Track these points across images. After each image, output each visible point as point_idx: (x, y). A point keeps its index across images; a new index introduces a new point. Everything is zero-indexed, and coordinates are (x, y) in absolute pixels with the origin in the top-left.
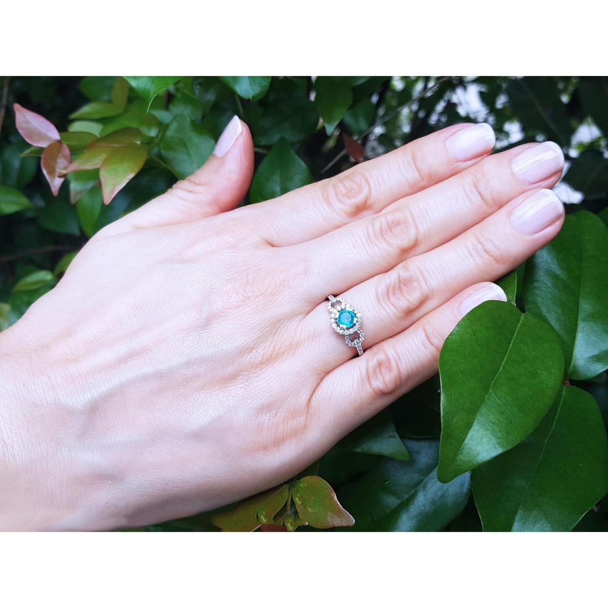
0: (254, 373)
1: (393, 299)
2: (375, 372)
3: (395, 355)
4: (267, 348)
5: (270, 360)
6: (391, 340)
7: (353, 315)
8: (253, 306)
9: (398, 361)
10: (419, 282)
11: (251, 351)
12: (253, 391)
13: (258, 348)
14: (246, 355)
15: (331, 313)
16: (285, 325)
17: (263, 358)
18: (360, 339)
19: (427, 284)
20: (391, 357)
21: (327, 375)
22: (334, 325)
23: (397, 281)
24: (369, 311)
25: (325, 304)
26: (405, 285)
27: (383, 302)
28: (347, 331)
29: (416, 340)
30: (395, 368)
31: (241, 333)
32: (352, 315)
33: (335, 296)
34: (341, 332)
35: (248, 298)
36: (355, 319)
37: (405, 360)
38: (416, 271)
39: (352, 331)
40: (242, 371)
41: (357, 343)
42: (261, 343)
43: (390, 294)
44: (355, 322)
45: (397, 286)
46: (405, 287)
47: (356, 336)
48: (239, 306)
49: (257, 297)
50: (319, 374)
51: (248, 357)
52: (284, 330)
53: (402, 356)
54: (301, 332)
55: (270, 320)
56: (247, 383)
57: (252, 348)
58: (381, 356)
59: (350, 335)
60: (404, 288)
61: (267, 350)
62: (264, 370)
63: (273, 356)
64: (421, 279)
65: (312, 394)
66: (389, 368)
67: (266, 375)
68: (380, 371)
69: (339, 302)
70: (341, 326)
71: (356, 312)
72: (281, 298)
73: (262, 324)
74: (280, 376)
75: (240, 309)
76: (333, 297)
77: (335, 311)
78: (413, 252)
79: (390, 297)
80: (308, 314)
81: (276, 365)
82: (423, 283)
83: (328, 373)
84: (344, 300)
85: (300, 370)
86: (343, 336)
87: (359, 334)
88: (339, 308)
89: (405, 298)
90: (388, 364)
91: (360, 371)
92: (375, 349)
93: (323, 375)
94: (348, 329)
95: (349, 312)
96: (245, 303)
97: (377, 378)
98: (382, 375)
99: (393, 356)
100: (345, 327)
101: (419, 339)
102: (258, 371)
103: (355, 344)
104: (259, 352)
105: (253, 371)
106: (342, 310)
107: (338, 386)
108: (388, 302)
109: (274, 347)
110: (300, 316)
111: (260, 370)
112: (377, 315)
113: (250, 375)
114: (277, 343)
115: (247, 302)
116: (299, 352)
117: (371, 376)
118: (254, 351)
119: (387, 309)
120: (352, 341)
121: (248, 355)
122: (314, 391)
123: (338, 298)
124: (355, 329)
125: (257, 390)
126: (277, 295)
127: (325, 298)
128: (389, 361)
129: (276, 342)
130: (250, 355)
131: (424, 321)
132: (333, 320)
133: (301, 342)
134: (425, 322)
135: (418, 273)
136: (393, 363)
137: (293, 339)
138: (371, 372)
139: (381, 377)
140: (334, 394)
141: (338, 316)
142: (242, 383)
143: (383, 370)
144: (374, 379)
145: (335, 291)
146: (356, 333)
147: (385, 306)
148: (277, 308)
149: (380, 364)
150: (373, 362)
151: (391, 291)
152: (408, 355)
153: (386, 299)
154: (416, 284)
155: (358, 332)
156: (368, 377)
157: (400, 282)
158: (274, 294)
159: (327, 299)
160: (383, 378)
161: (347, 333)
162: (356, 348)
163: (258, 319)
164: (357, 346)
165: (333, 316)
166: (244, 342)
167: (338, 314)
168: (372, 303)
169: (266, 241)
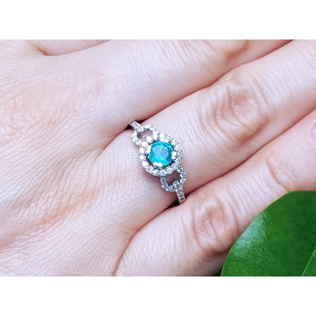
0: (35, 236)
1: (222, 123)
2: (203, 225)
3: (231, 200)
4: (50, 200)
5: (55, 216)
6: (222, 180)
7: (170, 147)
8: (27, 141)
9: (235, 208)
10: (256, 99)
11: (29, 206)
12: (35, 262)
13: (38, 200)
14: (21, 212)
15: (138, 147)
16: (74, 166)
17: (46, 214)
18: (181, 181)
19: (267, 102)
20: (226, 204)
21: (136, 232)
22: (145, 164)
23: (227, 99)
24: (191, 141)
25: (127, 134)
26: (237, 103)
27: (208, 128)
28: (163, 170)
29: (257, 179)
30: (231, 218)
31: (11, 180)
32: (168, 148)
33: (140, 122)
34: (155, 172)
35: (18, 129)
36: (174, 154)
37: (244, 206)
38: (252, 85)
39: (170, 170)
40: (17, 235)
41: (178, 186)
42: (42, 193)
43: (218, 117)
44: (173, 157)
45: (227, 105)
46: (237, 106)
47: (175, 176)
48: (7, 142)
49: (31, 127)
50: (127, 233)
51: (25, 214)
52: (73, 172)
53: (240, 201)
54: (98, 175)
55: (51, 160)
56: (26, 251)
57: (30, 202)
58: (211, 203)
59: (167, 176)
60: (236, 108)
61: (52, 203)
62: (48, 231)
63: (60, 210)
64: (259, 95)
65: (119, 261)
66: (224, 219)
67: (52, 238)
68: (211, 224)
69: (148, 131)
70: (155, 164)
71: (173, 143)
72: (65, 127)
73: (41, 166)
74: (74, 238)
75: (7, 145)
76: (139, 124)
77: (145, 144)
78: (243, 58)
79: (218, 121)
80: (104, 148)
81: (65, 223)
82: (261, 100)
83: (138, 230)
84: (154, 127)
85: (101, 228)
86: (158, 178)
87: (179, 173)
88: (149, 139)
89: (239, 121)
90: (221, 213)
91: (184, 225)
92: (201, 193)
93: (131, 233)
94: (164, 167)
95: (164, 144)
96: (13, 137)
97: (207, 233)
98: (214, 229)
99: (228, 201)
100: (160, 165)
101: (262, 177)
102: (40, 233)
103: (174, 188)
104: (40, 205)
105: (34, 234)
106: (154, 141)
107: (155, 247)
108: (216, 128)
109: (61, 198)
110: (94, 152)
111: (43, 232)
112: (202, 146)
113: (28, 239)
114: (65, 191)
115: (17, 135)
116: (96, 204)
117: (198, 231)
118: (32, 205)
119: (216, 137)
120: (170, 183)
121: (25, 211)
122: (122, 256)
123: (147, 125)
124: (175, 167)
125: (42, 260)
126: (59, 123)
127: (126, 125)
128: (222, 208)
129: (63, 190)
130: (27, 211)
131: (267, 151)
132: (142, 157)
133: (99, 190)
134: (269, 153)
135: (255, 87)
136: (228, 210)
137: (86, 186)
138: (198, 225)
139: (211, 231)
140: (149, 258)
141: (150, 151)
142: (18, 251)
143: (214, 222)
144: (204, 234)
145: (140, 116)
146: (175, 172)
147: (212, 133)
148: (61, 142)
149: (210, 214)
150: (201, 212)
151: (218, 112)
152: (249, 199)
153: (213, 124)
154: (252, 102)
155: (178, 171)
156: (195, 232)
157: (230, 99)
158: (54, 123)
159: (129, 128)
160: (215, 232)
161: (163, 173)
162: (176, 193)
163: (34, 159)
164: (177, 190)
165: (142, 150)
166: (17, 194)
167: (149, 147)
168: (194, 130)
169: (36, 47)
